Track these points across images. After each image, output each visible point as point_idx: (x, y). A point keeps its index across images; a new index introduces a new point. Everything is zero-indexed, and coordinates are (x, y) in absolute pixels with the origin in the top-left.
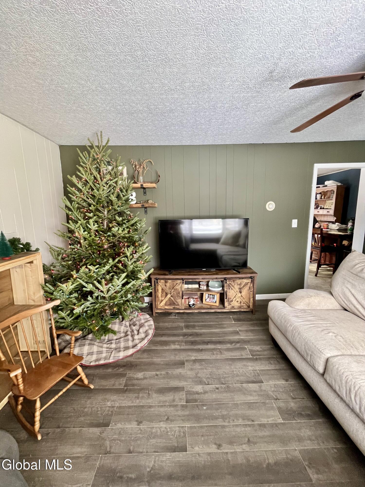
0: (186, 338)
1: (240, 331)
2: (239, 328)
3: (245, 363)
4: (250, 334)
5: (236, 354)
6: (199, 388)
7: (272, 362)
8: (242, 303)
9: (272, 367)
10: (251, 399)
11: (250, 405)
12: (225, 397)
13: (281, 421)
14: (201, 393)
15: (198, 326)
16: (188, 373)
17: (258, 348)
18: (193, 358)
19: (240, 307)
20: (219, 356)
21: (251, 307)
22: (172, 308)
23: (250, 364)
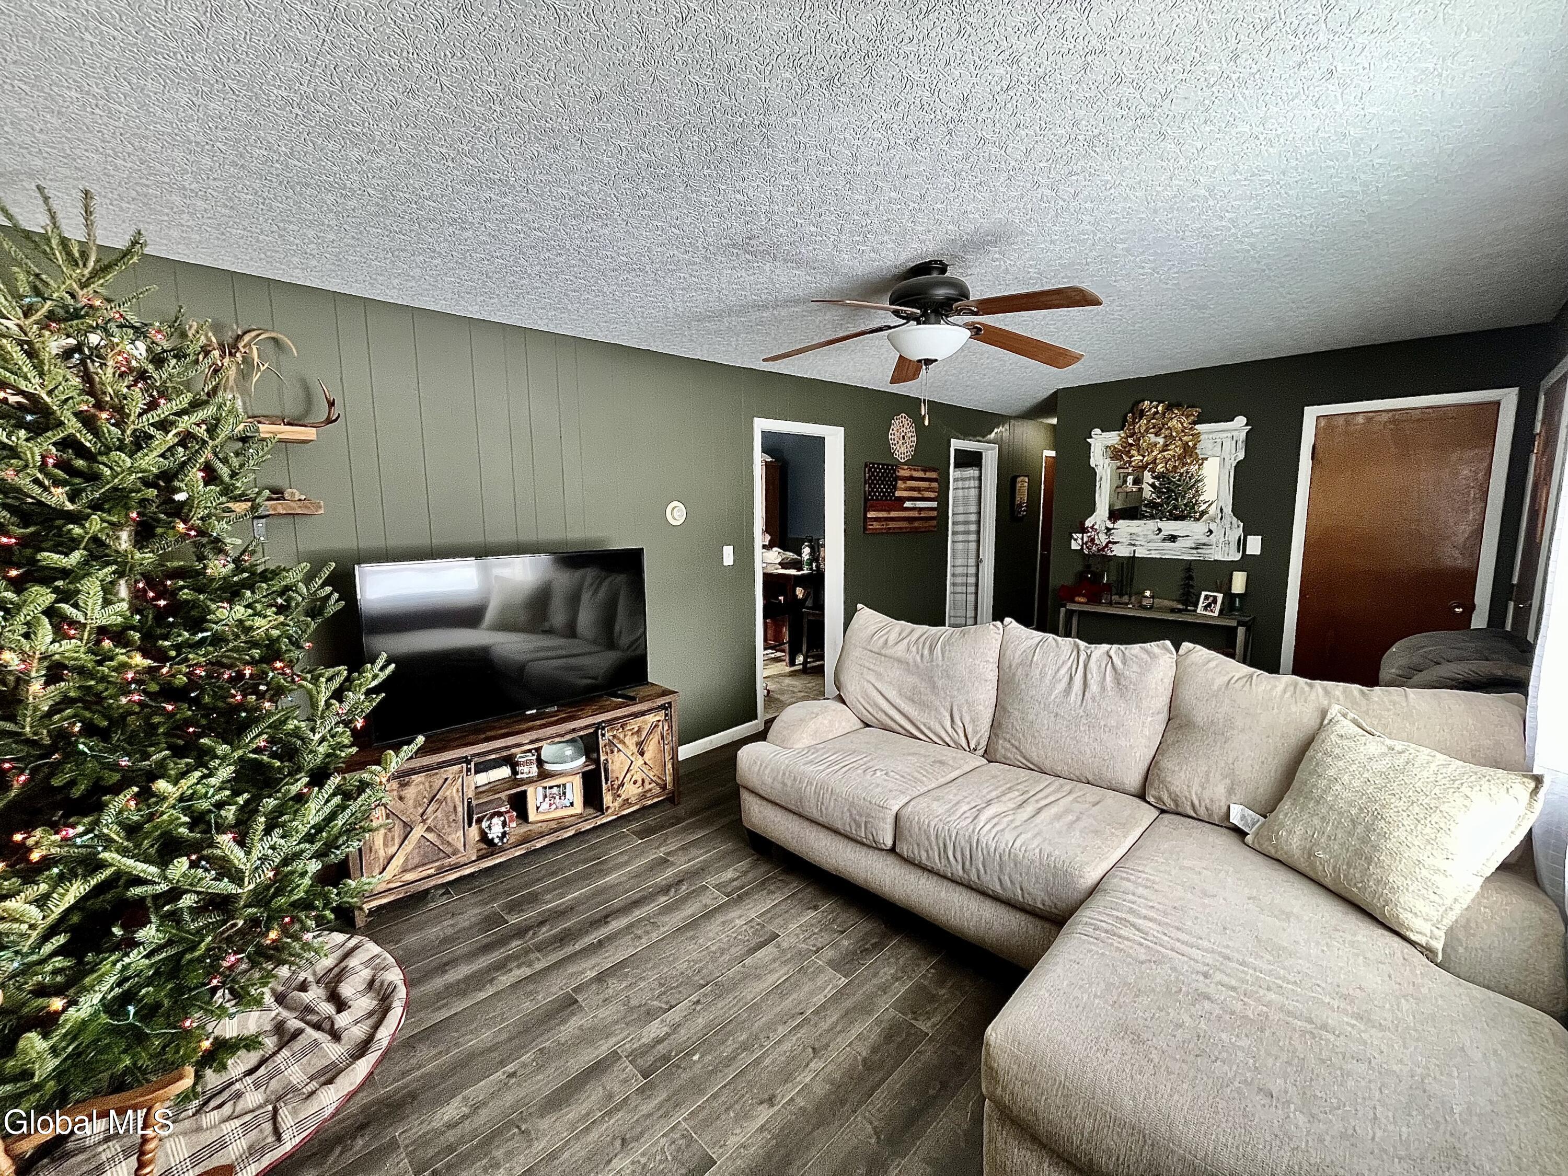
0: (532, 938)
1: (668, 854)
2: (662, 849)
3: (720, 918)
4: (694, 852)
5: (691, 909)
6: (655, 1029)
7: (772, 888)
8: (647, 782)
9: (778, 898)
10: (773, 979)
11: (779, 991)
12: (722, 1008)
13: (844, 981)
14: (668, 1035)
15: (548, 890)
16: (600, 1016)
17: (729, 874)
18: (591, 974)
19: (643, 796)
20: (655, 935)
21: (669, 787)
22: (432, 871)
23: (733, 914)
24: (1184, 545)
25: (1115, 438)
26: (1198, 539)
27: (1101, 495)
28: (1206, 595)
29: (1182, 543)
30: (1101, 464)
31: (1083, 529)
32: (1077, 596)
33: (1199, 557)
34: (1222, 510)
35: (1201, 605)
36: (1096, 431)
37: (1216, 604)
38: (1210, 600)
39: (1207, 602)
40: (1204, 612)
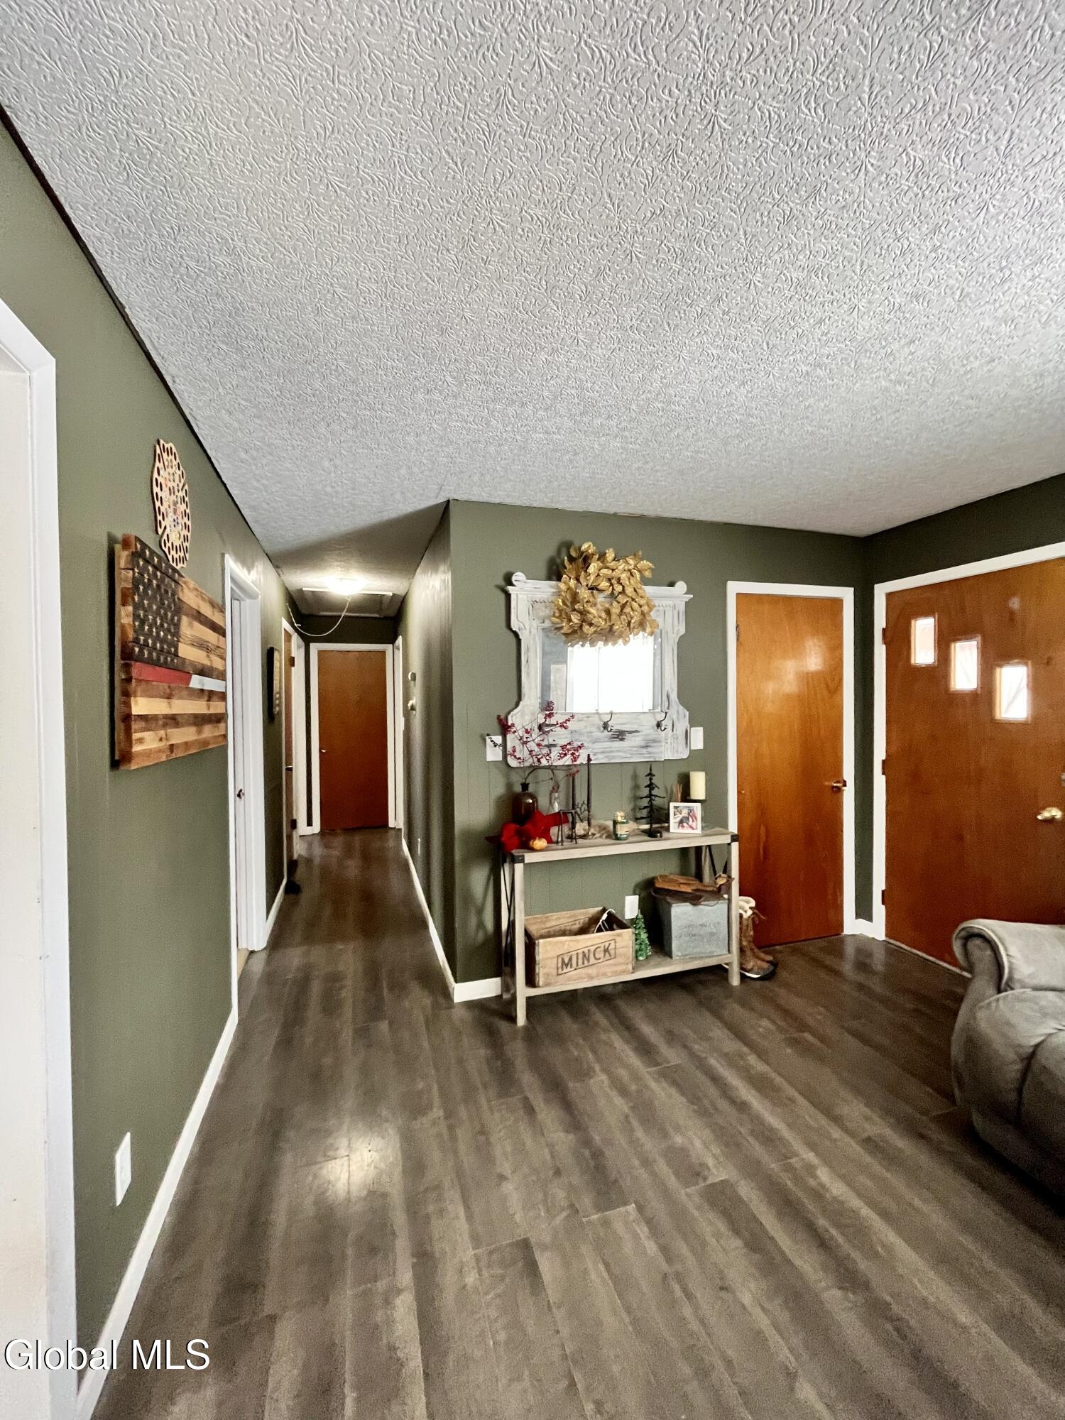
24: (634, 744)
25: (545, 589)
26: (648, 735)
27: (528, 674)
28: (676, 807)
29: (631, 741)
30: (528, 628)
31: (505, 728)
32: (535, 839)
33: (650, 757)
34: (668, 697)
35: (673, 821)
36: (518, 577)
37: (696, 818)
38: (685, 813)
39: (681, 816)
40: (681, 830)
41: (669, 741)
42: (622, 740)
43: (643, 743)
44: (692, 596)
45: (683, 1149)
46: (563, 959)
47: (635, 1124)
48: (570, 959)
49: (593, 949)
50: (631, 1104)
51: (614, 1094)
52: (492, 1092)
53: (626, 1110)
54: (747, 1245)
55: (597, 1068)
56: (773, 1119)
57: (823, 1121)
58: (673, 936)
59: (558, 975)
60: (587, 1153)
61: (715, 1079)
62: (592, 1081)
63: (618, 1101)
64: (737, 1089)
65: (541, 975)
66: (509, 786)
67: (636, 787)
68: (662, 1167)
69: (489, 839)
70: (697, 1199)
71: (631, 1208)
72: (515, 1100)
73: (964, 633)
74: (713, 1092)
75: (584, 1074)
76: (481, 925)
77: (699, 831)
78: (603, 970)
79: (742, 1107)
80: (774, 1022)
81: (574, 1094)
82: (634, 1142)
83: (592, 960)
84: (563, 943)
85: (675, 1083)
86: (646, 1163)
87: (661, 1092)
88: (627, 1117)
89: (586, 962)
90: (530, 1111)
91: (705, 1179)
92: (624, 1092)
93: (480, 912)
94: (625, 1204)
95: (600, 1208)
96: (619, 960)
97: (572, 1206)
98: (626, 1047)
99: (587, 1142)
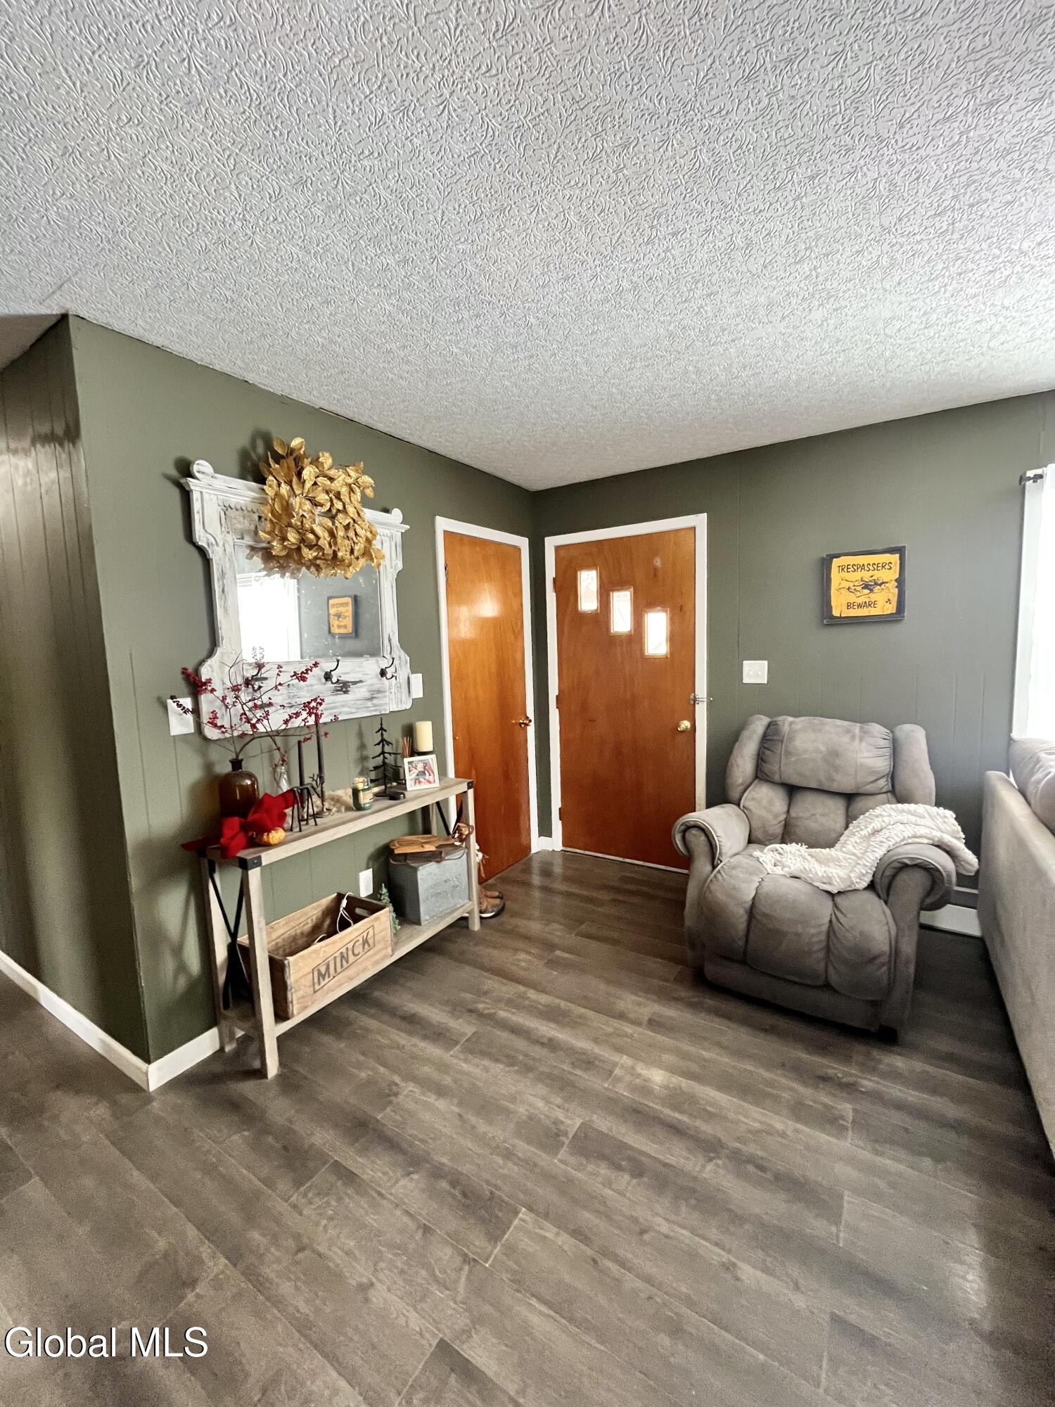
24: (359, 696)
25: (243, 492)
26: (372, 685)
27: (226, 609)
28: (410, 763)
29: (357, 693)
30: (221, 544)
31: (196, 686)
32: (269, 831)
33: (375, 710)
34: (390, 640)
35: (409, 777)
36: (201, 467)
37: (433, 772)
38: (420, 767)
39: (417, 772)
40: (418, 787)
41: (393, 691)
42: (346, 692)
43: (368, 695)
44: (409, 527)
45: (531, 1118)
46: (319, 971)
47: (473, 1119)
48: (328, 968)
49: (350, 946)
50: (456, 1101)
51: (431, 1098)
52: (283, 1185)
53: (457, 1110)
54: (633, 1176)
55: (397, 1079)
56: (582, 1044)
57: (616, 1023)
58: (421, 900)
59: (315, 992)
60: (444, 1185)
61: (516, 1030)
62: (401, 1097)
63: (442, 1104)
64: (537, 1029)
65: (295, 1002)
66: (208, 766)
67: (362, 746)
68: (522, 1148)
69: (186, 846)
70: (572, 1160)
71: (523, 1213)
72: (323, 1176)
73: (620, 585)
74: (520, 1044)
75: (386, 1096)
76: (182, 967)
77: (437, 784)
78: (364, 965)
79: (552, 1045)
80: (529, 953)
81: (390, 1125)
82: (481, 1139)
83: (352, 959)
84: (316, 952)
85: (483, 1054)
86: (508, 1155)
87: (475, 1069)
88: (460, 1116)
89: (344, 962)
90: (349, 1177)
91: (566, 1134)
92: (441, 1091)
93: (178, 950)
94: (516, 1213)
95: (494, 1238)
96: (379, 947)
97: (466, 1259)
98: (415, 1040)
99: (437, 1173)
